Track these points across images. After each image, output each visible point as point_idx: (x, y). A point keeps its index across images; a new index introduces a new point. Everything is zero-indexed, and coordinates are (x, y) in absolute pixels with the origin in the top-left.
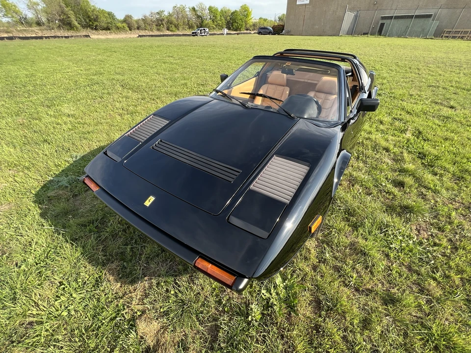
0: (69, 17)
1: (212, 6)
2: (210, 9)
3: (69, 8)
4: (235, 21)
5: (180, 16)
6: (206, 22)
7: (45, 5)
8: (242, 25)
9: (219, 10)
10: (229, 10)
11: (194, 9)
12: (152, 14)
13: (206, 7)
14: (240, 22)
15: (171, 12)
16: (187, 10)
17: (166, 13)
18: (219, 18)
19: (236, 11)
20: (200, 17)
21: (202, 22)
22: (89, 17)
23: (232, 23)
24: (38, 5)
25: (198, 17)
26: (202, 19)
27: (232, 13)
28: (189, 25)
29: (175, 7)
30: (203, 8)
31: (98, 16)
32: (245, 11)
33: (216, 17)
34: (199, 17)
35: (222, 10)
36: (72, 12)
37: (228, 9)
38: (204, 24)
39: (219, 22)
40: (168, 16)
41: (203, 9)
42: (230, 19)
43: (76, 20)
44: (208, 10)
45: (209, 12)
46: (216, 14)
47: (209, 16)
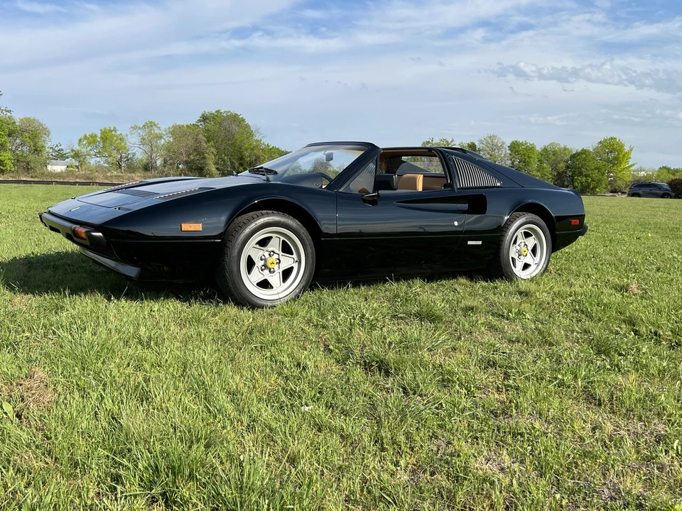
0: (204, 158)
1: (521, 140)
2: (514, 147)
3: (212, 143)
4: (581, 174)
7: (171, 140)
8: (599, 180)
9: (539, 148)
10: (565, 149)
11: (472, 147)
13: (503, 143)
14: (596, 174)
18: (535, 165)
19: (584, 152)
22: (241, 159)
23: (572, 176)
24: (161, 137)
27: (574, 157)
30: (496, 145)
31: (259, 157)
32: (612, 153)
33: (526, 163)
35: (545, 150)
36: (213, 150)
37: (562, 146)
41: (495, 147)
42: (567, 167)
43: (216, 163)
44: (507, 148)
45: (509, 152)
46: (529, 157)
47: (510, 162)
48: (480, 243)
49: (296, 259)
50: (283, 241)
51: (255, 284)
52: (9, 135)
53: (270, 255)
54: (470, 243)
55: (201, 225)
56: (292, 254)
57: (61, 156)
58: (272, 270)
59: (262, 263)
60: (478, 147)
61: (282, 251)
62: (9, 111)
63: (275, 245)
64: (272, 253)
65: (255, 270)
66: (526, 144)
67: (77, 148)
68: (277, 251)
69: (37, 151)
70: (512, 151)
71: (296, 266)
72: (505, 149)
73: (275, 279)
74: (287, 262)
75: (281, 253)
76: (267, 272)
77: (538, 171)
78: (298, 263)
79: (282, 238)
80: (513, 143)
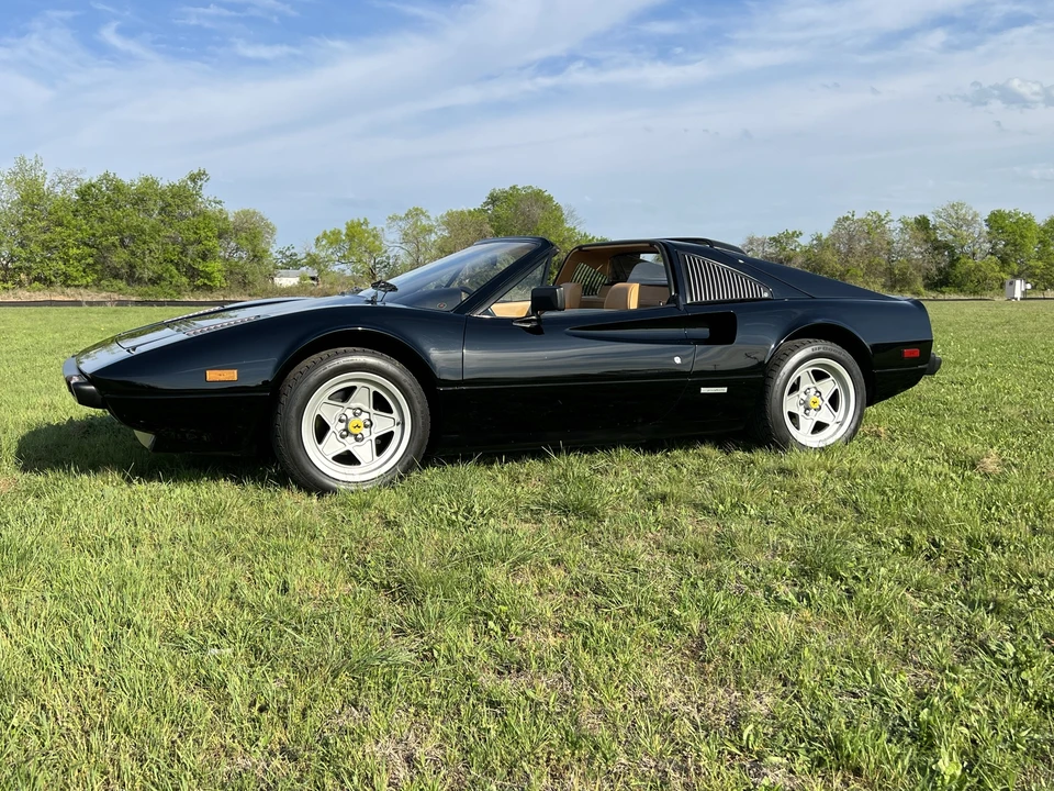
1: (1007, 208)
2: (996, 221)
5: (860, 246)
6: (971, 263)
11: (922, 223)
12: (751, 243)
13: (976, 215)
15: (825, 237)
16: (894, 226)
17: (804, 241)
18: (1033, 249)
20: (946, 246)
21: (954, 262)
25: (935, 249)
26: (952, 253)
28: (892, 273)
29: (847, 218)
30: (964, 219)
33: (1017, 246)
34: (938, 247)
38: (960, 269)
39: (1032, 263)
40: (812, 246)
41: (961, 222)
44: (984, 223)
45: (987, 229)
46: (1022, 237)
47: (988, 245)
48: (724, 390)
49: (398, 419)
50: (375, 393)
51: (330, 458)
52: (220, 237)
53: (354, 414)
54: (704, 390)
55: (235, 371)
56: (391, 412)
57: (293, 263)
58: (360, 436)
59: (343, 426)
60: (932, 223)
61: (375, 408)
62: (219, 203)
63: (362, 399)
64: (358, 411)
65: (330, 438)
66: (1016, 214)
67: (314, 251)
68: (366, 408)
69: (257, 257)
70: (991, 228)
71: (397, 430)
72: (980, 224)
73: (364, 451)
74: (383, 423)
75: (372, 411)
76: (351, 439)
77: (1040, 259)
78: (401, 425)
79: (373, 389)
80: (993, 214)
